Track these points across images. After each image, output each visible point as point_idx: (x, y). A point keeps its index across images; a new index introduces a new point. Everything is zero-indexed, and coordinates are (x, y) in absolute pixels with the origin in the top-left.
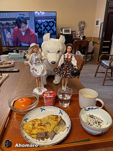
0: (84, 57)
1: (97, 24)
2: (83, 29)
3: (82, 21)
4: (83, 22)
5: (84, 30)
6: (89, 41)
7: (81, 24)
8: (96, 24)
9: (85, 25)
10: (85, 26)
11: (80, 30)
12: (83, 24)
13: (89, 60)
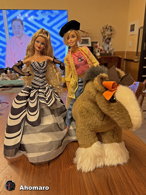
1: (132, 29)
2: (110, 39)
3: (107, 25)
4: (110, 28)
5: (112, 40)
6: (120, 57)
7: (106, 31)
8: (131, 31)
9: (112, 32)
10: (112, 34)
11: (105, 40)
12: (109, 31)
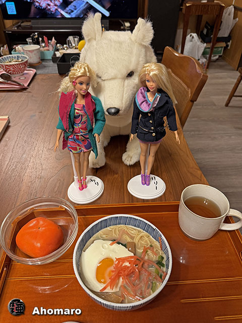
0: (207, 50)
6: (223, 5)
13: (217, 57)
